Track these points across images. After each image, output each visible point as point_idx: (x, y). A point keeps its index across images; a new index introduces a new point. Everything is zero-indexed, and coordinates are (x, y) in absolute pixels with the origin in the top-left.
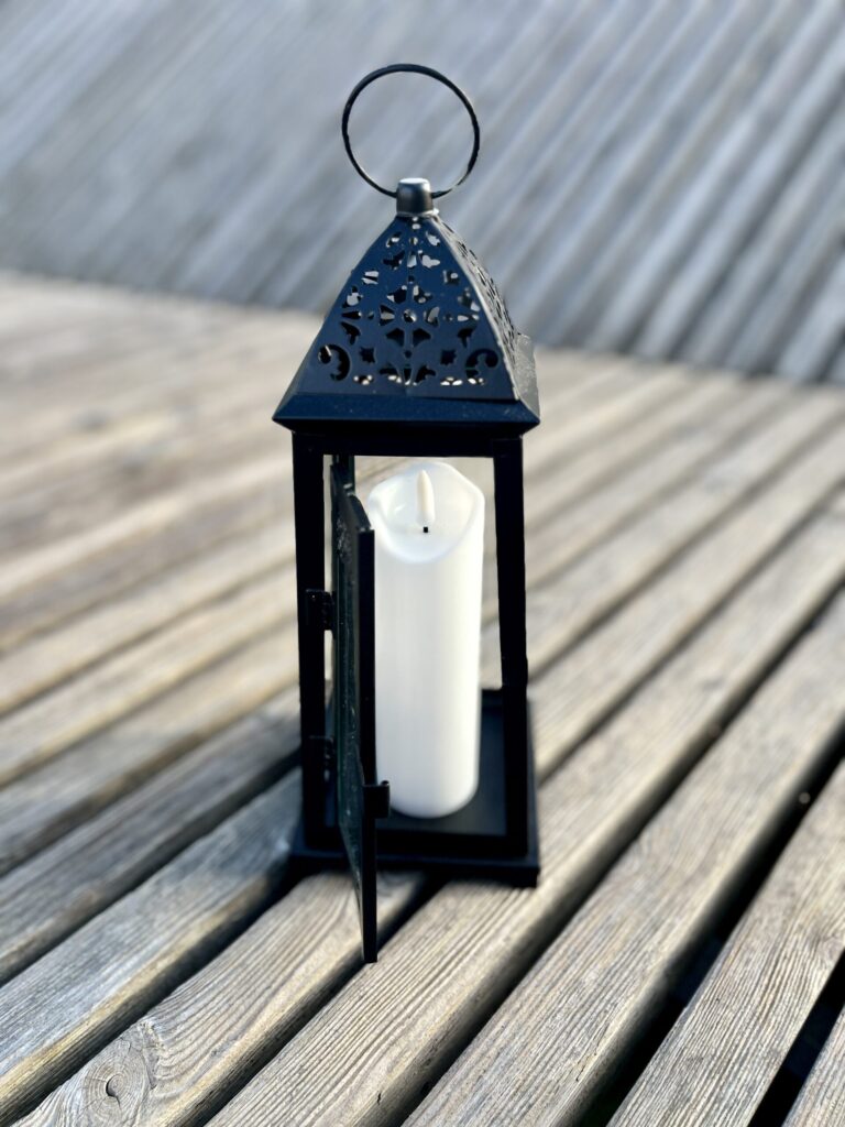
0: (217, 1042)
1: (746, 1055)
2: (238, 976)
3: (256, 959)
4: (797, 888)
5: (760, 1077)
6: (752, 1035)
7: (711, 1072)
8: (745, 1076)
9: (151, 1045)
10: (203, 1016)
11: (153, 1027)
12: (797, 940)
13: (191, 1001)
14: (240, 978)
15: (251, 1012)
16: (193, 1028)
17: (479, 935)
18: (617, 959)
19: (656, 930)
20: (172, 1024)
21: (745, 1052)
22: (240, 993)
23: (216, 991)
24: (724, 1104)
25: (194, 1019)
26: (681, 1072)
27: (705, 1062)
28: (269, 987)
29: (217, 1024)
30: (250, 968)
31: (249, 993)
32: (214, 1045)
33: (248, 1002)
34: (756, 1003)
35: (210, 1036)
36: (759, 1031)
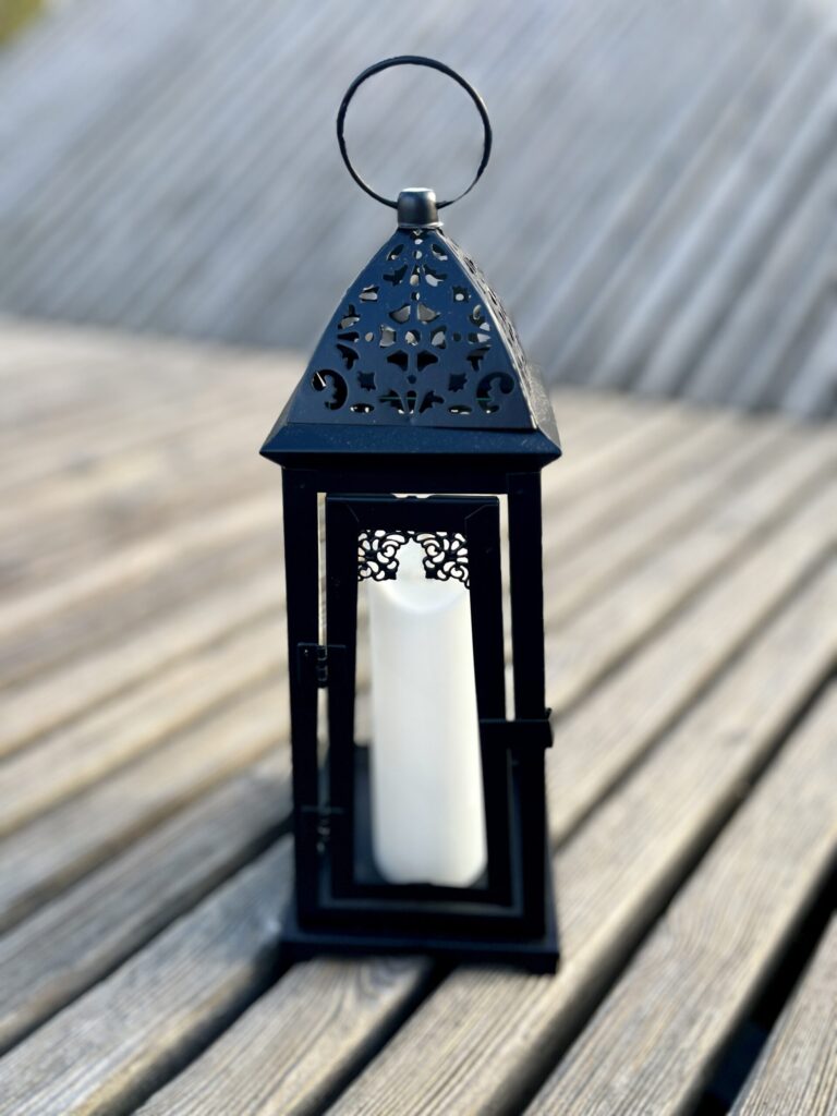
2: (219, 1085)
3: (240, 1064)
14: (223, 1086)
17: (494, 1032)
18: (650, 1059)
19: (693, 1022)
23: (197, 1101)
28: (256, 1097)
30: (235, 1074)
34: (808, 1107)
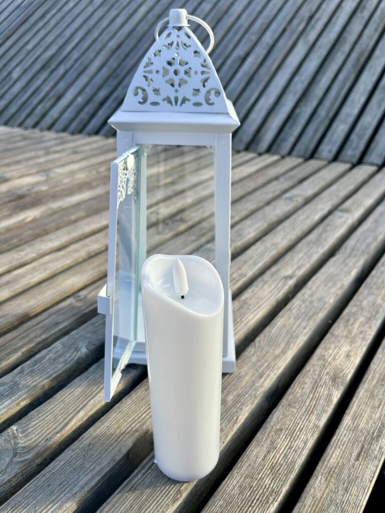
0: (48, 435)
1: (303, 428)
2: (60, 406)
3: (69, 398)
4: (326, 357)
5: (310, 437)
6: (306, 419)
7: (286, 436)
8: (303, 437)
9: (15, 437)
10: (42, 424)
11: (16, 430)
12: (326, 378)
13: (36, 418)
14: (61, 407)
15: (66, 421)
16: (37, 429)
18: (243, 390)
19: (261, 377)
20: (26, 428)
21: (302, 426)
22: (61, 413)
23: (49, 413)
24: (293, 449)
25: (37, 425)
26: (272, 436)
27: (284, 431)
28: (75, 410)
29: (49, 427)
30: (66, 402)
31: (65, 413)
32: (47, 436)
33: (65, 417)
34: (307, 405)
35: (45, 432)
36: (309, 417)
